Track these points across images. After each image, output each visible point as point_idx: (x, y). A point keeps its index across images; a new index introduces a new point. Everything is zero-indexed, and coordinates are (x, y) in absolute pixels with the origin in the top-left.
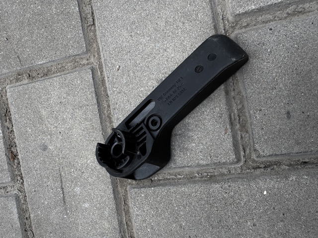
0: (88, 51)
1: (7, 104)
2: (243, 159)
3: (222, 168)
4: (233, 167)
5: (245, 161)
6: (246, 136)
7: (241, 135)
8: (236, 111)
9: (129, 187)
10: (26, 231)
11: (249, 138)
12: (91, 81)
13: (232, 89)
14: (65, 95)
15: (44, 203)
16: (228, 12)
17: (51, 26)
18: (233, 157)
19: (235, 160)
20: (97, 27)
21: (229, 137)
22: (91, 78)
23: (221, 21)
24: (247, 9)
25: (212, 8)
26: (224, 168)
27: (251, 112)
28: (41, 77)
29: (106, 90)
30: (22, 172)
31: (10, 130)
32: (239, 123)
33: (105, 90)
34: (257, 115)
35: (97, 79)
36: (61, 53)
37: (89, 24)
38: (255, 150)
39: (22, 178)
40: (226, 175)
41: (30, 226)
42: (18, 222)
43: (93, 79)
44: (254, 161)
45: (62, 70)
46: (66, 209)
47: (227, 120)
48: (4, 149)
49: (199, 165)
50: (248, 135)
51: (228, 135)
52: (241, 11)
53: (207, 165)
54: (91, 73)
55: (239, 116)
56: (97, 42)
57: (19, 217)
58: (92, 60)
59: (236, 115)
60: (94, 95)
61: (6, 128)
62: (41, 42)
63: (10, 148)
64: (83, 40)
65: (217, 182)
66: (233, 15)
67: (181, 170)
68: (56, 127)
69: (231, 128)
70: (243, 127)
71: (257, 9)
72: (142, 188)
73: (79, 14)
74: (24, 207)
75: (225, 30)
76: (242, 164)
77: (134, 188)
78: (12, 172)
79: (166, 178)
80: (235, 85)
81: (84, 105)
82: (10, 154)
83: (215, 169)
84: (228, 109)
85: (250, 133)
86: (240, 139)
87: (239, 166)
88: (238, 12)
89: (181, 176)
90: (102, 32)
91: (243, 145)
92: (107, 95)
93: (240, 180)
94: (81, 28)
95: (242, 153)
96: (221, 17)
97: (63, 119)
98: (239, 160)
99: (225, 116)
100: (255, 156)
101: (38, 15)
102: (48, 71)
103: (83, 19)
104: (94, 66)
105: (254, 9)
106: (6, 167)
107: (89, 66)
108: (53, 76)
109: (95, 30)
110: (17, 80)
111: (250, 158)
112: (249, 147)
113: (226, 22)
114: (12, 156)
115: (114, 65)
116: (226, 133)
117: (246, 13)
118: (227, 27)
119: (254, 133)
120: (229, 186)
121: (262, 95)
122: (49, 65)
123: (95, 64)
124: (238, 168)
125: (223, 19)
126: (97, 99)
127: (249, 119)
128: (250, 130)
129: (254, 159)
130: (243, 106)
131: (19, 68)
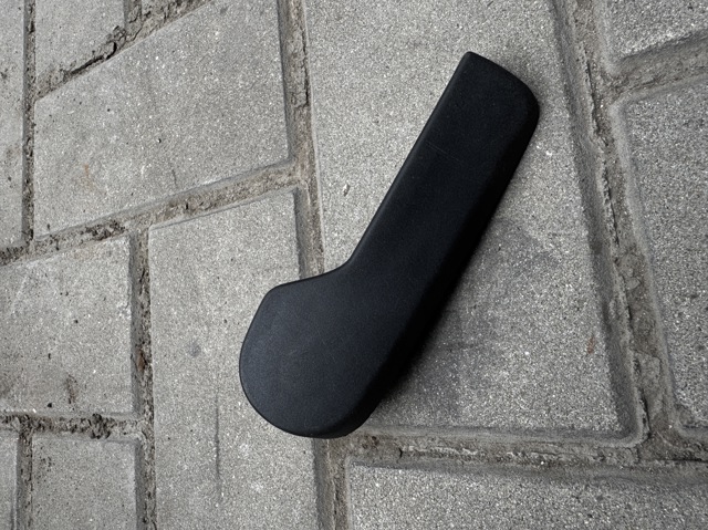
0: (293, 156)
1: (147, 260)
2: (642, 429)
3: (580, 445)
4: (612, 446)
5: (649, 435)
6: (652, 364)
7: (637, 361)
8: (622, 295)
9: (348, 459)
10: (145, 522)
11: (661, 371)
12: (292, 216)
13: (611, 239)
14: (241, 246)
15: (181, 468)
16: (604, 54)
17: (231, 113)
18: (610, 418)
19: (618, 428)
20: (312, 109)
21: (600, 363)
22: (292, 212)
23: (585, 76)
24: (652, 41)
25: (560, 49)
26: (586, 448)
27: (667, 300)
28: (206, 209)
29: (320, 237)
30: (154, 395)
31: (145, 310)
32: (631, 327)
33: (318, 237)
34: (685, 310)
35: (303, 214)
36: (243, 163)
37: (299, 103)
38: (678, 407)
39: (151, 409)
40: (591, 467)
41: (153, 514)
42: (133, 499)
43: (296, 212)
44: (676, 438)
45: (243, 194)
46: (219, 487)
47: (596, 318)
48: (129, 346)
49: (516, 429)
50: (656, 361)
51: (598, 356)
52: (637, 47)
53: (539, 431)
54: (292, 201)
55: (629, 308)
56: (311, 138)
57: (136, 489)
58: (298, 174)
59: (623, 306)
60: (294, 247)
61: (139, 307)
62: (212, 142)
63: (141, 346)
64: (284, 135)
65: (563, 480)
66: (615, 59)
67: (473, 435)
68: (220, 309)
69: (607, 340)
70: (643, 338)
71: (682, 39)
72: (376, 466)
73: (281, 87)
74: (148, 468)
75: (593, 95)
76: (638, 441)
77: (359, 464)
78: (137, 392)
79: (436, 452)
80: (620, 228)
81: (274, 267)
82: (139, 357)
83: (561, 445)
84: (599, 290)
85: (664, 357)
86: (632, 370)
87: (631, 445)
88: (628, 51)
89: (472, 451)
90: (320, 120)
91: (641, 390)
92: (320, 247)
93: (632, 486)
94: (283, 112)
95: (640, 411)
96: (584, 67)
97: (234, 295)
98: (628, 430)
99: (591, 308)
100: (678, 422)
101: (214, 93)
102: (220, 198)
103: (289, 95)
104: (301, 188)
105: (672, 40)
106: (128, 382)
107: (292, 187)
108: (225, 207)
109: (309, 116)
110: (168, 215)
111: (665, 428)
112: (660, 397)
113: (599, 78)
114: (142, 362)
115: (337, 184)
116: (590, 351)
117: (650, 51)
118: (600, 89)
119: (675, 356)
120: (600, 498)
121: (698, 257)
122: (221, 186)
123: (303, 182)
124: (628, 452)
125: (589, 71)
126: (300, 255)
127: (658, 319)
128: (662, 349)
129: (675, 433)
130: (642, 283)
131: (171, 193)
